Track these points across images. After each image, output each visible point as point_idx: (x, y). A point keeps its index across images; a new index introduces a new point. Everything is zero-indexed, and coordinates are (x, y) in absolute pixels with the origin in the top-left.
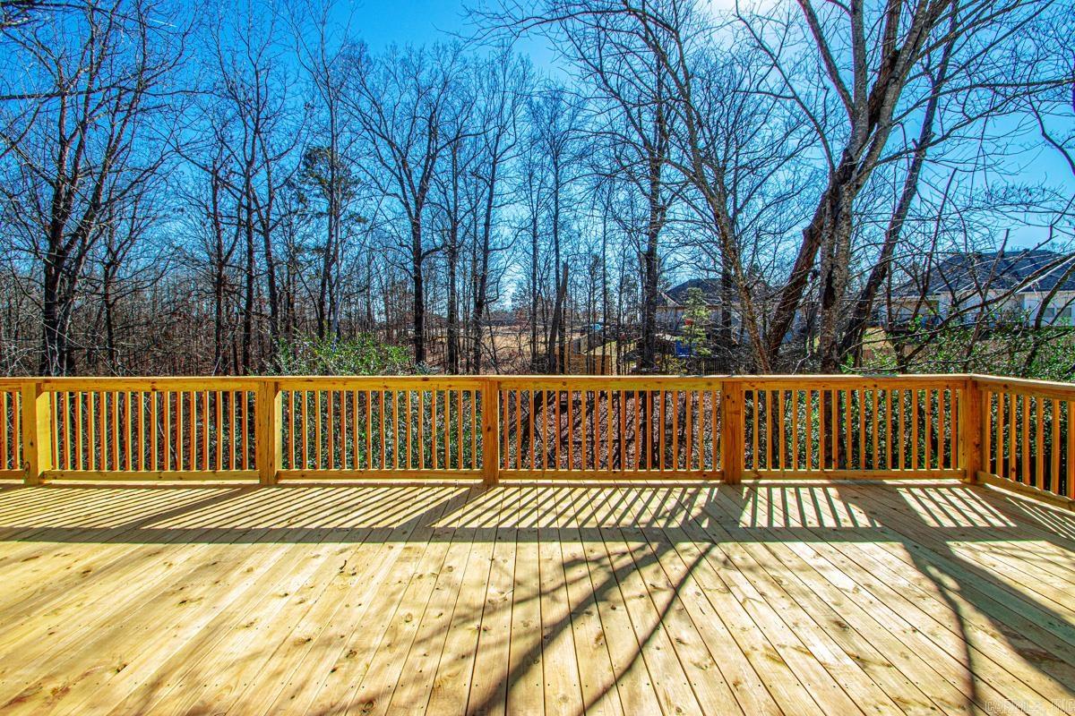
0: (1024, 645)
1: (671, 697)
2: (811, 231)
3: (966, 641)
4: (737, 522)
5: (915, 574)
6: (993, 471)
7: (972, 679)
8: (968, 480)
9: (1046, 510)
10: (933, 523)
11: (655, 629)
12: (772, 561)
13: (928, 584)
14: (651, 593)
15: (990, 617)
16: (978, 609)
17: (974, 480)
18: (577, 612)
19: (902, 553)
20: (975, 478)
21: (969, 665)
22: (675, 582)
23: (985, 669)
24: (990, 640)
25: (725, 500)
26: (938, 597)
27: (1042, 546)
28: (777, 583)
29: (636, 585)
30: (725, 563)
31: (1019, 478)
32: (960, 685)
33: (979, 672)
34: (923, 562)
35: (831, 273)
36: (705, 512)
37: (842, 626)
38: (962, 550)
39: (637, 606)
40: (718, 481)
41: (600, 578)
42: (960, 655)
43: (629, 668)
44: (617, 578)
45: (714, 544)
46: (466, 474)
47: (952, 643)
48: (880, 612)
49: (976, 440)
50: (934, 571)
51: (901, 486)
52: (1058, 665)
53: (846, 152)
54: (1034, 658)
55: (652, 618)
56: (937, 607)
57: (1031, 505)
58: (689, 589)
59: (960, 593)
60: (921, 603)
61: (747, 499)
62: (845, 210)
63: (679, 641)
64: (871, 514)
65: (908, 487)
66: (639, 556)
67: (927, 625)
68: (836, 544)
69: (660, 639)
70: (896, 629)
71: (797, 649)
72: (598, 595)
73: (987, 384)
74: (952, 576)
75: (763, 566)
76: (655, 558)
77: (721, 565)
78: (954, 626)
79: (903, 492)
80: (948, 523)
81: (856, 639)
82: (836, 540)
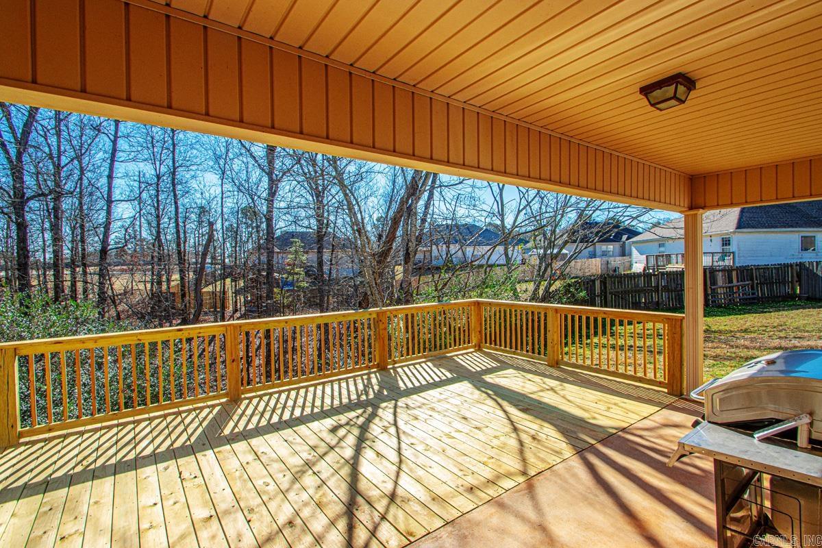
0: (521, 407)
1: (424, 464)
2: (395, 219)
3: (505, 411)
4: (399, 388)
5: (477, 392)
6: (486, 343)
7: (512, 422)
8: (477, 348)
9: (506, 356)
10: (474, 371)
11: (399, 443)
12: (425, 401)
13: (484, 395)
14: (385, 430)
15: (508, 401)
16: (503, 399)
17: (479, 348)
18: (358, 450)
19: (470, 385)
20: (479, 346)
21: (509, 419)
22: (392, 422)
23: (514, 418)
24: (512, 409)
25: (386, 379)
26: (489, 398)
27: (511, 371)
28: (433, 409)
29: (375, 429)
30: (407, 408)
31: (496, 345)
32: (510, 426)
33: (512, 420)
34: (478, 386)
35: (408, 244)
36: (381, 388)
37: (465, 418)
38: (488, 378)
39: (384, 437)
40: (375, 370)
41: (356, 432)
42: (505, 416)
43: (401, 461)
44: (364, 428)
45: (397, 401)
46: (214, 396)
47: (501, 413)
48: (474, 410)
49: (479, 330)
50: (483, 389)
51: (454, 356)
52: (530, 411)
53: (413, 178)
54: (524, 410)
55: (395, 440)
56: (492, 403)
57: (501, 355)
58: (401, 424)
59: (495, 395)
60: (485, 402)
61: (395, 375)
62: (414, 210)
63: (412, 444)
64: (450, 371)
65: (457, 355)
66: (366, 415)
67: (491, 410)
68: (444, 387)
69: (403, 446)
70: (483, 414)
71: (456, 431)
72: (361, 440)
73: (483, 303)
74: (491, 390)
75: (424, 404)
76: (374, 415)
77: (406, 409)
78: (499, 408)
79: (455, 358)
80: (479, 369)
81: (473, 422)
82: (444, 386)
